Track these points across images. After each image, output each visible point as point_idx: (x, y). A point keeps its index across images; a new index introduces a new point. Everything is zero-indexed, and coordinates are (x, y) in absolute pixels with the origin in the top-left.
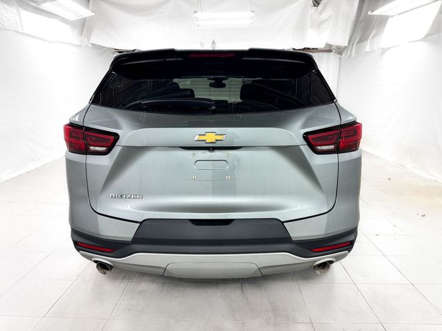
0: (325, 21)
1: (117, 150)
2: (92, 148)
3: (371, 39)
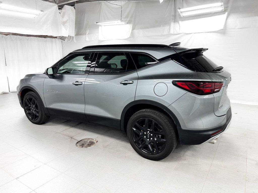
0: (66, 22)
3: (87, 34)
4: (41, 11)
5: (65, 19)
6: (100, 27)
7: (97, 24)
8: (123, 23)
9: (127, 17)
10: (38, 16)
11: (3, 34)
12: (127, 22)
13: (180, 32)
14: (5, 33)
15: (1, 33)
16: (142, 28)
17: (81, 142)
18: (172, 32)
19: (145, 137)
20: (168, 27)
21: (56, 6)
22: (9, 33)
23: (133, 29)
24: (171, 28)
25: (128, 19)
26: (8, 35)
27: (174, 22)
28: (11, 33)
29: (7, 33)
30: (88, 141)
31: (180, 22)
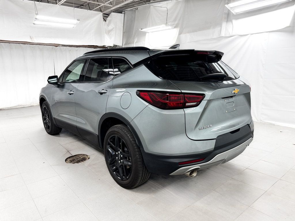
0: (112, 30)
1: (204, 103)
2: (187, 104)
3: (135, 42)
4: (78, 20)
5: (110, 27)
6: (147, 34)
7: (142, 30)
8: (170, 27)
9: (175, 20)
10: (76, 25)
11: (53, 46)
12: (174, 26)
13: (234, 34)
14: (55, 44)
15: (52, 45)
16: (189, 32)
17: (74, 157)
18: (223, 34)
19: (117, 158)
20: (219, 29)
21: (100, 15)
22: (59, 44)
23: (180, 33)
24: (222, 29)
25: (176, 22)
26: (58, 46)
27: (227, 21)
28: (61, 45)
29: (57, 44)
30: (82, 157)
31: (234, 21)
